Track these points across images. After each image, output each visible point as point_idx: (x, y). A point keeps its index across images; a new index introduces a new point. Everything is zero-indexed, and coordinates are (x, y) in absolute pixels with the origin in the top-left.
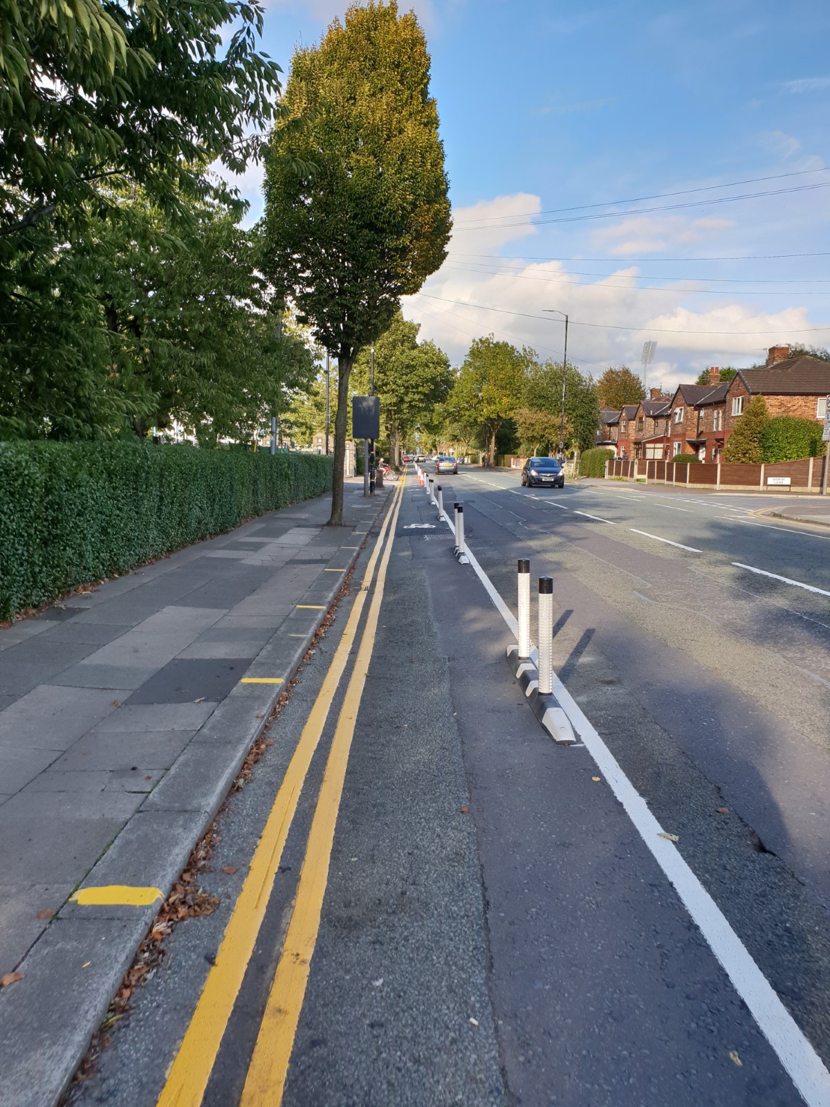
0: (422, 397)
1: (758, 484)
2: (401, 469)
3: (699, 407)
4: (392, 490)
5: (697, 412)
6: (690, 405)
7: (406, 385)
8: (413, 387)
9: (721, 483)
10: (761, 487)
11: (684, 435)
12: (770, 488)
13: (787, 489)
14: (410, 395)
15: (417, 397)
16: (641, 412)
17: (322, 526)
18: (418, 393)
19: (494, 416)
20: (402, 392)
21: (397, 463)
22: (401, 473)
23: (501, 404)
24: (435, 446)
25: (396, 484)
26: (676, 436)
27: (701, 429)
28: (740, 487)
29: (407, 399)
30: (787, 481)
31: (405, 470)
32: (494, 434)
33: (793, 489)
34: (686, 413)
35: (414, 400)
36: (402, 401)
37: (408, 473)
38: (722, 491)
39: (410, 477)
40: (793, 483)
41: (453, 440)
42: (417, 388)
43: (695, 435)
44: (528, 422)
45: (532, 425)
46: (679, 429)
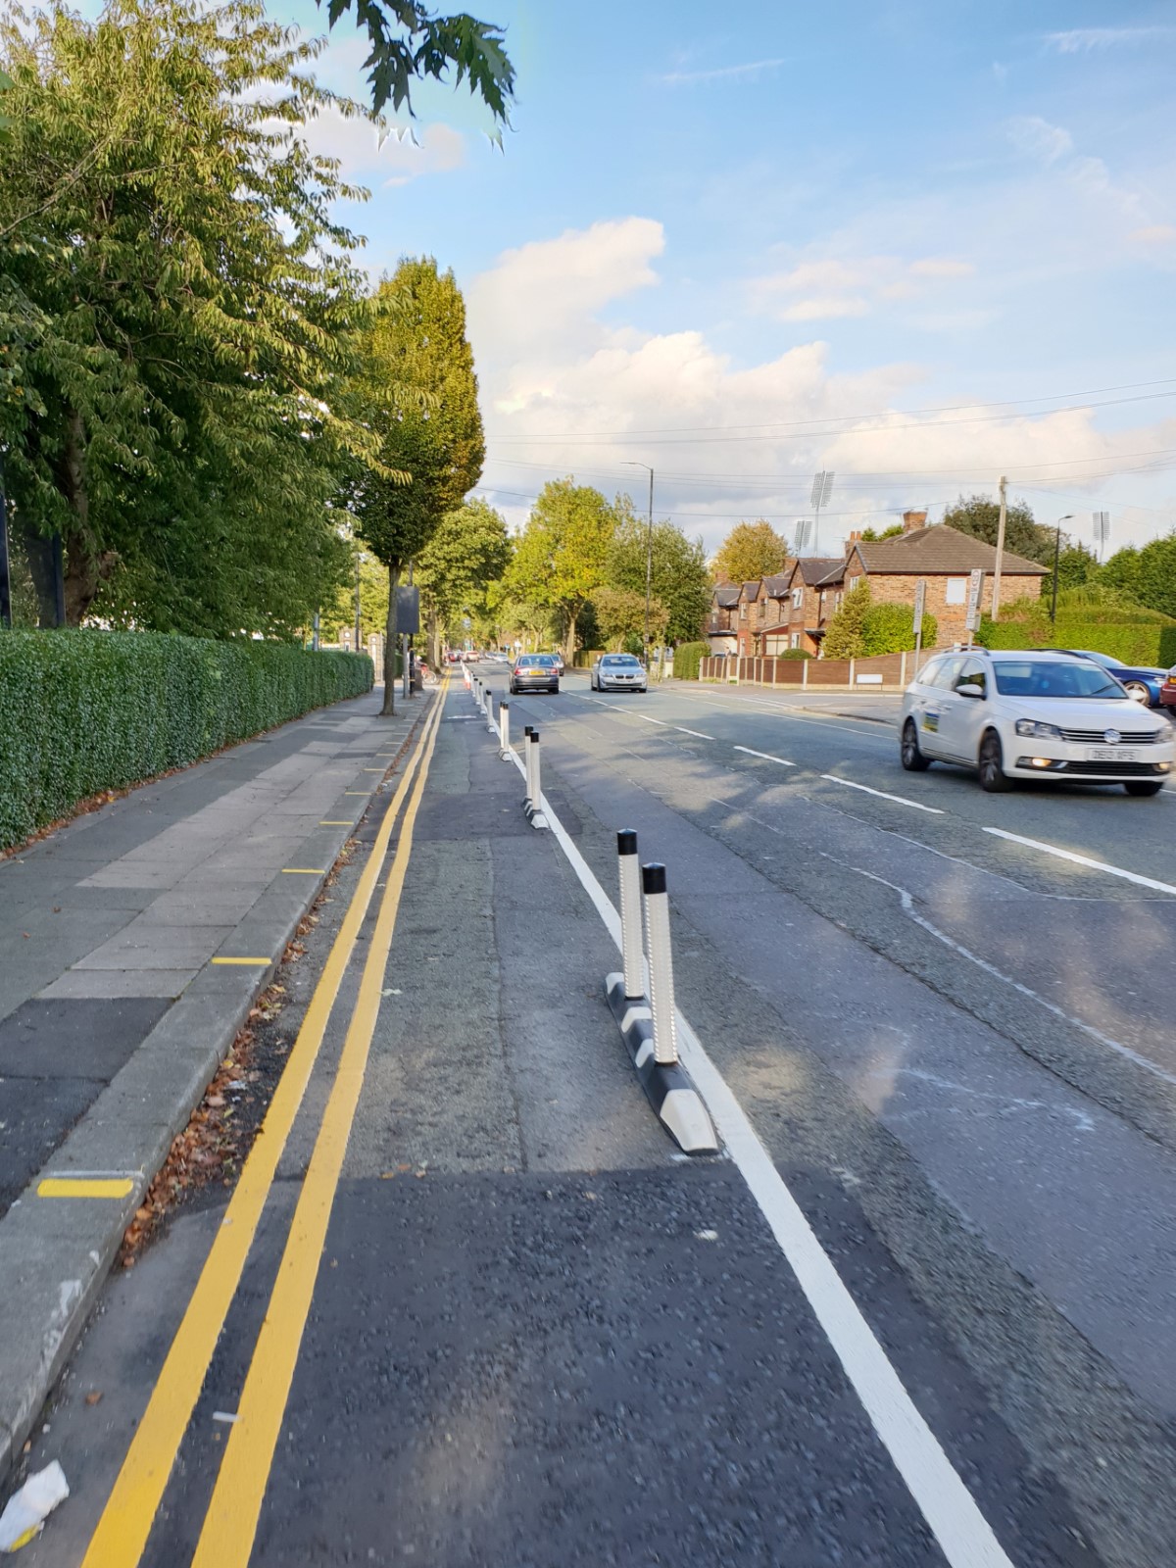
0: (470, 574)
1: (847, 682)
2: (443, 671)
3: (820, 588)
4: (433, 695)
5: (818, 594)
6: (809, 585)
7: (448, 558)
8: (457, 561)
9: (809, 682)
10: (851, 686)
11: (802, 624)
12: (860, 687)
13: (879, 688)
14: (454, 571)
15: (462, 573)
16: (764, 593)
17: (376, 716)
18: (464, 568)
19: (570, 596)
20: (443, 566)
21: (437, 664)
22: (443, 676)
23: (581, 578)
24: (493, 637)
25: (436, 688)
26: (794, 625)
27: (822, 617)
28: (829, 687)
29: (449, 576)
30: (878, 678)
31: (448, 673)
32: (573, 620)
33: (886, 688)
34: (805, 595)
35: (459, 578)
36: (443, 578)
37: (452, 677)
38: (808, 691)
39: (455, 682)
40: (886, 681)
41: (520, 628)
42: (463, 562)
43: (816, 623)
44: (610, 606)
45: (615, 610)
46: (798, 617)
